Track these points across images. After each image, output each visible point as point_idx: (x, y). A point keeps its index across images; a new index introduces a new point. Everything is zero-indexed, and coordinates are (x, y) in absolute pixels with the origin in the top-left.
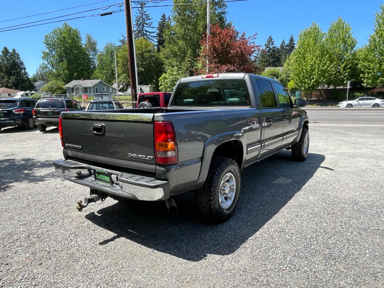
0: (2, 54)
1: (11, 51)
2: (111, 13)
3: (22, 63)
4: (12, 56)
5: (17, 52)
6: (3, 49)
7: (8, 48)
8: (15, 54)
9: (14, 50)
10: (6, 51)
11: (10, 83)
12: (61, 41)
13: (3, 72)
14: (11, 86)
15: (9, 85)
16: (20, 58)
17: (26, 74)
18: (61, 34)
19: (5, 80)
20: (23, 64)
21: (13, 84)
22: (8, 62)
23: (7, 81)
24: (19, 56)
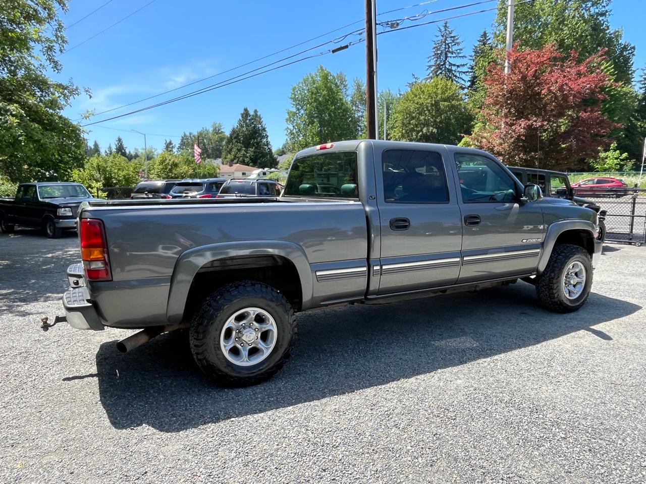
0: (241, 118)
1: (252, 113)
2: (346, 47)
3: (264, 129)
4: (253, 119)
5: (259, 114)
6: (242, 112)
7: (248, 109)
8: (256, 116)
9: (256, 111)
10: (246, 114)
11: (247, 157)
12: (312, 93)
13: (240, 143)
14: (249, 161)
15: (247, 160)
16: (262, 121)
17: (268, 144)
18: (314, 84)
19: (242, 153)
20: (265, 131)
21: (251, 159)
22: (247, 129)
23: (244, 154)
24: (260, 119)
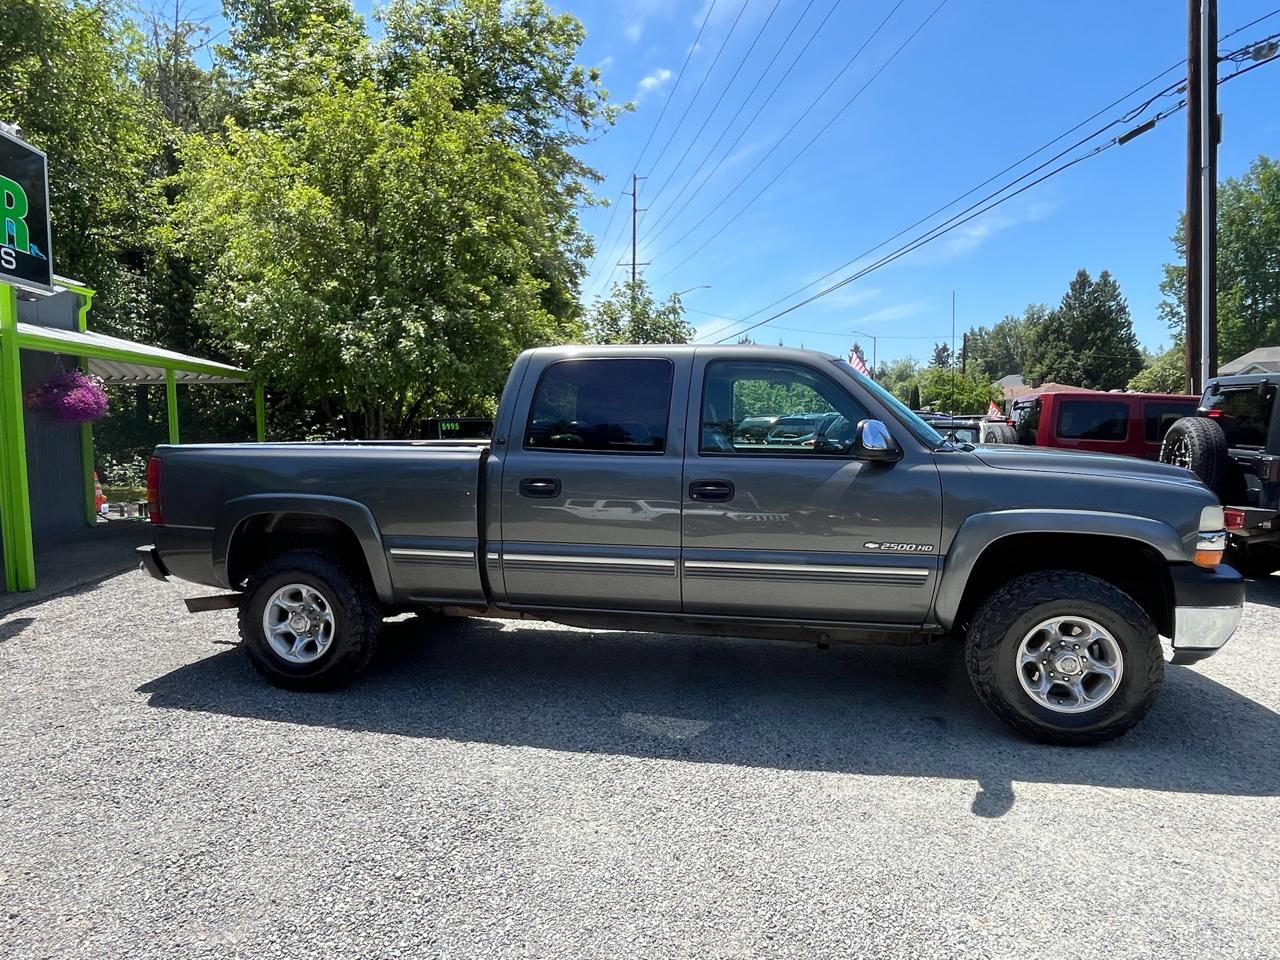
0: (1070, 291)
1: (1095, 278)
2: (1151, 125)
3: (1122, 310)
4: (1096, 292)
5: (1111, 279)
6: (1074, 278)
7: (1088, 273)
8: (1107, 286)
9: (1105, 275)
10: (1082, 280)
11: (1078, 369)
13: (1064, 341)
14: (1080, 376)
15: (1075, 374)
16: (1119, 294)
17: (1130, 339)
19: (1066, 361)
20: (1125, 313)
21: (1086, 372)
22: (1081, 312)
23: (1070, 363)
24: (1115, 289)
